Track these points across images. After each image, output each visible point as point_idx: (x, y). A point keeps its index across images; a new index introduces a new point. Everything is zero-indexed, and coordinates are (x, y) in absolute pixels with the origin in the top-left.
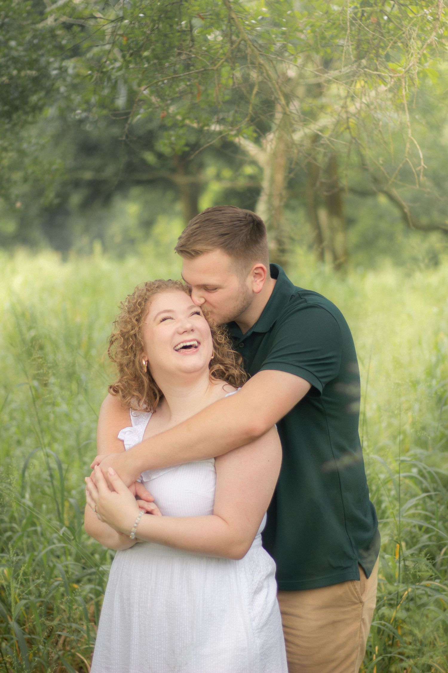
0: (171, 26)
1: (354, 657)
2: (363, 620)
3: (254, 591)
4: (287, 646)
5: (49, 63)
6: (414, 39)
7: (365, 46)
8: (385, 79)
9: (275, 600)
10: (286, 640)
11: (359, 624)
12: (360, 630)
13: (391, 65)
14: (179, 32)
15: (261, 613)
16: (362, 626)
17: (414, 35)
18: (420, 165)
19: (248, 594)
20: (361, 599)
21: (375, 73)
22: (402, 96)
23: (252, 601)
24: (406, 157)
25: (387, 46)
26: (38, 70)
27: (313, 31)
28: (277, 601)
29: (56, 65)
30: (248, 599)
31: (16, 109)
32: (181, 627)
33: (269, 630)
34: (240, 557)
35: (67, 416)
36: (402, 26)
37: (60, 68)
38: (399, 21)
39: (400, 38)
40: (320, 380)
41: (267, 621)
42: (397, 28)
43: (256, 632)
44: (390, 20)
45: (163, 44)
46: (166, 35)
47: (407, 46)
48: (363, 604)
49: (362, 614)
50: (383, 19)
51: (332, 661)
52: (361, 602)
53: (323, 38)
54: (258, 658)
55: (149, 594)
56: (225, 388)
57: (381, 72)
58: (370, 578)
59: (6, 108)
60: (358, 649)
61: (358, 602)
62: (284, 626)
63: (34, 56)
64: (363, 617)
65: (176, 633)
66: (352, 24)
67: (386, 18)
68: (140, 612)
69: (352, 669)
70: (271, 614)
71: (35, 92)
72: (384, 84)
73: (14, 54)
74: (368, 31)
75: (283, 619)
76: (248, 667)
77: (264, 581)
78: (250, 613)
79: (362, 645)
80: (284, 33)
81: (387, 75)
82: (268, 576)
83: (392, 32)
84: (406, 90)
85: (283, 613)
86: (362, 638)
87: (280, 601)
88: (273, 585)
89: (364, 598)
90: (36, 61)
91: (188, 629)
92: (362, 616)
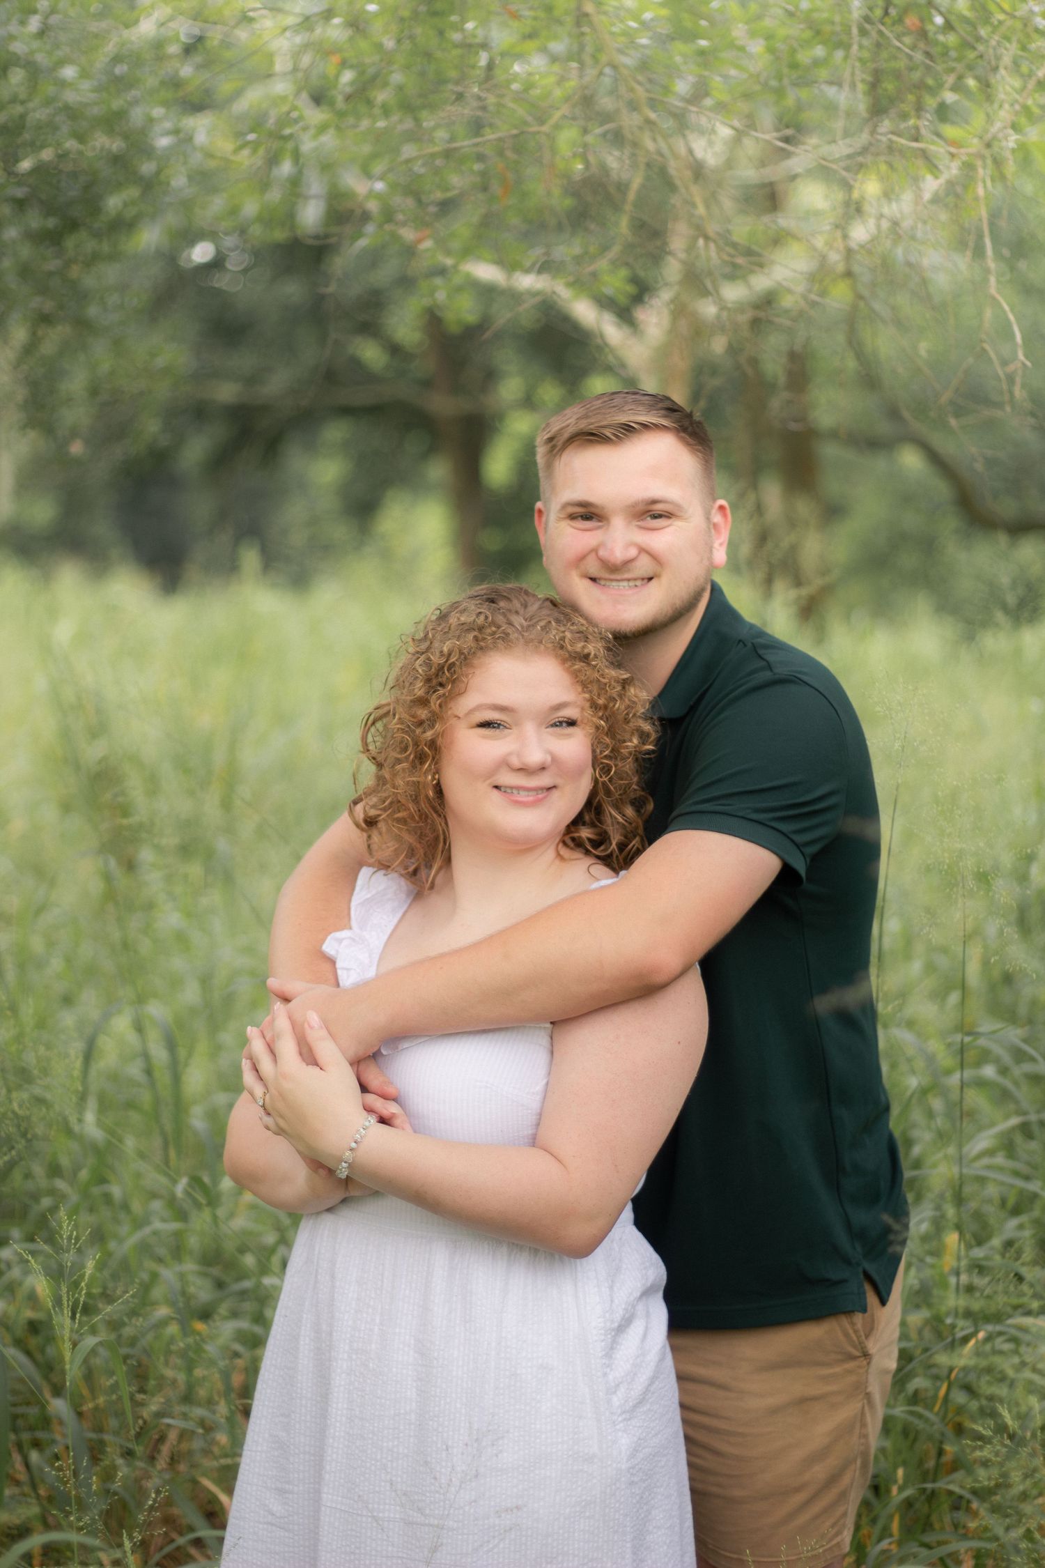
0: (441, 33)
1: (846, 1479)
2: (868, 1396)
3: (616, 1325)
4: (689, 1452)
5: (151, 120)
6: (1006, 68)
7: (889, 86)
8: (936, 162)
9: (664, 1347)
10: (688, 1439)
11: (859, 1405)
12: (861, 1420)
13: (950, 131)
14: (456, 46)
15: (632, 1374)
16: (866, 1408)
17: (1007, 60)
18: (1015, 358)
19: (603, 1332)
20: (865, 1347)
21: (915, 145)
22: (976, 199)
23: (612, 1348)
24: (981, 341)
25: (940, 86)
26: (126, 137)
27: (771, 50)
28: (668, 1349)
29: (168, 125)
30: (603, 1344)
31: (73, 225)
32: (442, 1402)
33: (650, 1416)
34: (584, 1250)
35: (181, 938)
36: (979, 39)
37: (176, 132)
38: (969, 29)
39: (970, 68)
40: (802, 850)
41: (644, 1393)
42: (966, 45)
43: (620, 1419)
44: (948, 26)
45: (422, 74)
46: (428, 55)
47: (988, 85)
48: (870, 1359)
49: (867, 1382)
50: (932, 23)
51: (797, 1490)
52: (866, 1355)
53: (794, 66)
54: (623, 1479)
55: (378, 1321)
56: (592, 870)
57: (927, 142)
58: (889, 1304)
59: (51, 223)
60: (856, 1463)
61: (857, 1354)
62: (683, 1406)
63: (116, 104)
64: (868, 1390)
65: (431, 1414)
66: (863, 32)
67: (939, 20)
68: (353, 1363)
69: (841, 1510)
70: (653, 1380)
71: (119, 186)
72: (932, 173)
73: (70, 97)
74: (899, 48)
75: (682, 1391)
76: (598, 1500)
77: (638, 1301)
78: (605, 1375)
79: (865, 1454)
80: (702, 53)
81: (942, 150)
82: (647, 1293)
83: (953, 54)
84: (985, 187)
85: (681, 1378)
86: (865, 1436)
87: (674, 1349)
88: (659, 1314)
89: (872, 1346)
90: (121, 115)
91: (458, 1406)
92: (866, 1387)
